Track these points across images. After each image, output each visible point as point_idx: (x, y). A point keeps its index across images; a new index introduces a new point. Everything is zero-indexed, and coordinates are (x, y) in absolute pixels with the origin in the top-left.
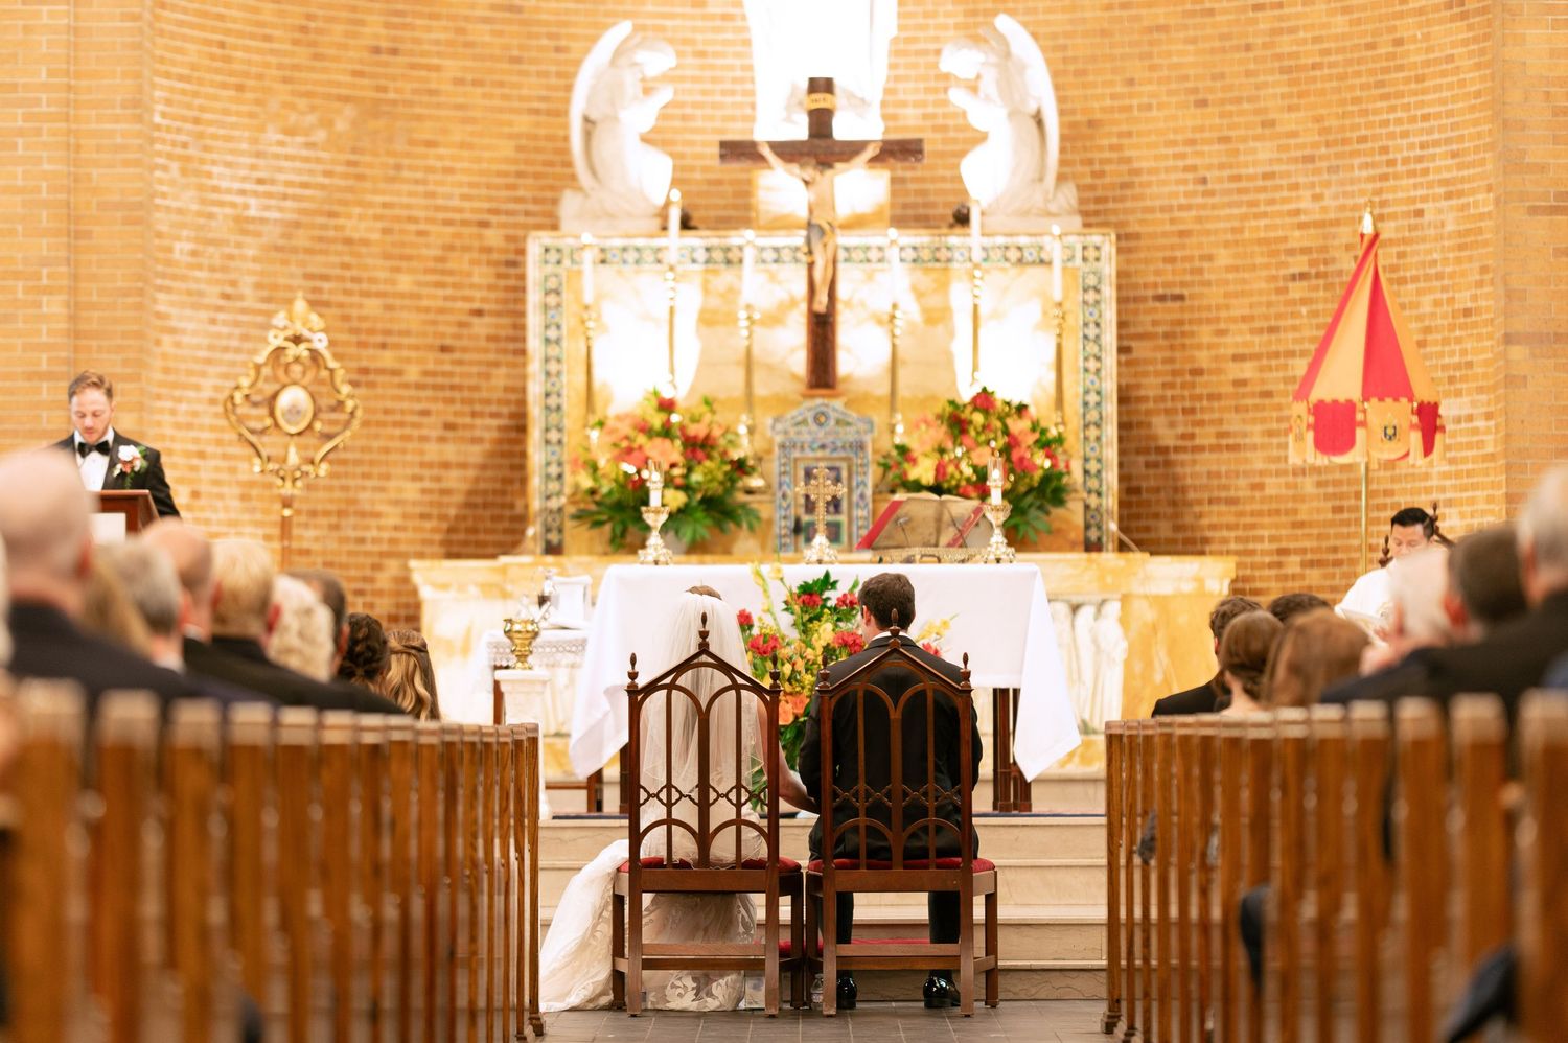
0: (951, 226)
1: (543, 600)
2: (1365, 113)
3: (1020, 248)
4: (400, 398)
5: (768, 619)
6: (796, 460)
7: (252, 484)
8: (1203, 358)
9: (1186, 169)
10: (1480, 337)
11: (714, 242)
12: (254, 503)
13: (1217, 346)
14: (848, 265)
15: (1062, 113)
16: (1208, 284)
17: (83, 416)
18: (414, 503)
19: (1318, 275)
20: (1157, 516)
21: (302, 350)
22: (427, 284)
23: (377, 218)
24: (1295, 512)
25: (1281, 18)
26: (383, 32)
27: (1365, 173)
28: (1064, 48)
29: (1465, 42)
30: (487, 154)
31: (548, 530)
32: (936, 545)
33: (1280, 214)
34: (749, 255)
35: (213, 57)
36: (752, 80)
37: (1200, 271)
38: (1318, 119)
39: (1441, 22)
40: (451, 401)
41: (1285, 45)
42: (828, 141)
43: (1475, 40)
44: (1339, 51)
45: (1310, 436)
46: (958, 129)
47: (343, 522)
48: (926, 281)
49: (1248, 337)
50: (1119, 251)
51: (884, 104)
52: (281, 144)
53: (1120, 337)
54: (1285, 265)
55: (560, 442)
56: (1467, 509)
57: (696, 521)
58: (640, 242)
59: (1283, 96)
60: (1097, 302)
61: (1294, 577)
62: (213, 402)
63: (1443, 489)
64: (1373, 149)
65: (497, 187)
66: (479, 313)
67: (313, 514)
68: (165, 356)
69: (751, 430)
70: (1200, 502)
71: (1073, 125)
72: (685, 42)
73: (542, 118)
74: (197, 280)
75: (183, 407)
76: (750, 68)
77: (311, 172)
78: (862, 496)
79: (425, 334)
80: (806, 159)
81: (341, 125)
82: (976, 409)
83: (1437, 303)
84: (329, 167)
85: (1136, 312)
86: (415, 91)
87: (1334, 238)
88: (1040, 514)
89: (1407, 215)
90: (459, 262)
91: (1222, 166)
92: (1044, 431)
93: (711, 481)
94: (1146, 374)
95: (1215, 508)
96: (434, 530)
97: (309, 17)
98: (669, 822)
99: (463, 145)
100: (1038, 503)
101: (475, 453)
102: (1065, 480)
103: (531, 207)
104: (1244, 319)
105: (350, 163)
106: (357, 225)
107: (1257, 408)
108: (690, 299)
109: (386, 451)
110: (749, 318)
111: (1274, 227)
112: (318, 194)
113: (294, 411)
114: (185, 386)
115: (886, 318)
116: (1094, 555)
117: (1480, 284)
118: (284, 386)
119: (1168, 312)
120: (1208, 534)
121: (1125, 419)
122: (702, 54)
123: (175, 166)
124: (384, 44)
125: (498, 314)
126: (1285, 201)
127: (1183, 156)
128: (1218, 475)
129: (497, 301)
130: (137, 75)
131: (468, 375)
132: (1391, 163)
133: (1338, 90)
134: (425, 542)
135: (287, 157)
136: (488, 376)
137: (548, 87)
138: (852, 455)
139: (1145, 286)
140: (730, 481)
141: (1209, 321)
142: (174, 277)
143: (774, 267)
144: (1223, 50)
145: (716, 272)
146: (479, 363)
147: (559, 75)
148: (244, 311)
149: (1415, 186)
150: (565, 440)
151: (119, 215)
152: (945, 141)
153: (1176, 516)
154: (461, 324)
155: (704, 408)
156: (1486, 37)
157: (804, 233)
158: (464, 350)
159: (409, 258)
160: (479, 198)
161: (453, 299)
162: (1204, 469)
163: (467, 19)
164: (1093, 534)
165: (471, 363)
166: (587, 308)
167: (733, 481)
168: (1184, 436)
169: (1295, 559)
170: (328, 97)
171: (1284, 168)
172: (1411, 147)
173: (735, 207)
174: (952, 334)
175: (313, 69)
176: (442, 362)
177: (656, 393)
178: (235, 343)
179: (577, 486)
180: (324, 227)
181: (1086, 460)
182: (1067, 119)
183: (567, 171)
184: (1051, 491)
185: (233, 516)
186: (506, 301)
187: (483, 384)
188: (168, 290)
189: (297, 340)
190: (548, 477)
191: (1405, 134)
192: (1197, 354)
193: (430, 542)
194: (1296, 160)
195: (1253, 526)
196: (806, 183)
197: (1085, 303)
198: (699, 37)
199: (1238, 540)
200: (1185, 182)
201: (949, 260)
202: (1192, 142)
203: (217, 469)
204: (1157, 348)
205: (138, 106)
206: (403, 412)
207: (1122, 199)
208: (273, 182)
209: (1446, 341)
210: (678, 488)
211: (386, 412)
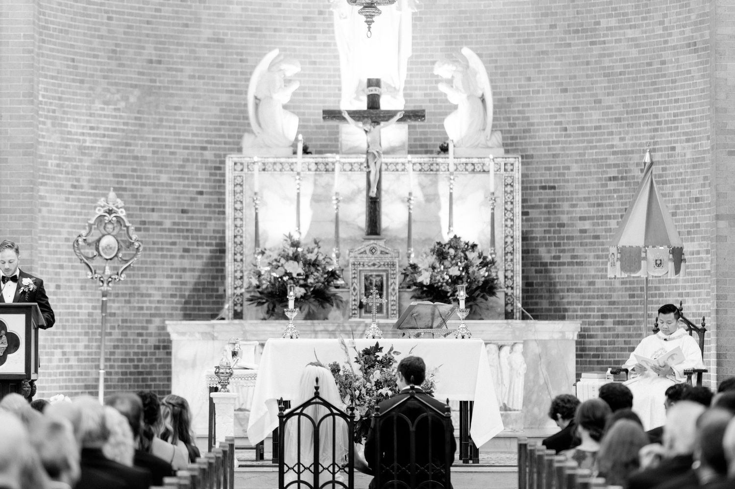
0: (439, 153)
1: (234, 354)
2: (646, 97)
3: (473, 164)
4: (162, 236)
5: (348, 367)
6: (360, 271)
7: (86, 281)
8: (565, 218)
9: (557, 123)
10: (703, 212)
11: (320, 160)
12: (87, 290)
13: (572, 212)
14: (387, 172)
15: (494, 94)
16: (567, 181)
17: (4, 263)
18: (168, 289)
19: (622, 178)
20: (541, 297)
21: (112, 217)
22: (175, 179)
23: (150, 146)
24: (611, 296)
25: (604, 49)
26: (154, 52)
27: (646, 128)
28: (496, 61)
29: (696, 64)
30: (205, 113)
31: (235, 305)
32: (431, 327)
33: (604, 147)
34: (338, 167)
35: (68, 66)
36: (339, 76)
37: (564, 175)
38: (623, 100)
39: (685, 53)
40: (187, 238)
41: (607, 62)
42: (378, 111)
43: (702, 63)
44: (633, 66)
45: (618, 264)
46: (441, 101)
47: (132, 299)
48: (426, 180)
49: (587, 208)
50: (523, 163)
51: (405, 89)
52: (103, 109)
53: (523, 207)
54: (606, 172)
55: (242, 260)
56: (697, 298)
57: (310, 303)
58: (283, 160)
59: (605, 88)
60: (512, 192)
61: (610, 329)
62: (67, 240)
63: (685, 287)
64: (650, 115)
65: (211, 130)
66: (201, 193)
67: (117, 295)
68: (43, 218)
69: (338, 256)
70: (563, 291)
71: (500, 100)
72: (305, 56)
73: (233, 95)
74: (60, 179)
75: (53, 243)
76: (338, 70)
77: (117, 123)
78: (394, 289)
79: (174, 204)
80: (366, 120)
81: (132, 99)
82: (451, 247)
83: (682, 194)
84: (126, 121)
85: (531, 195)
86: (169, 82)
87: (630, 160)
88: (482, 300)
89: (667, 149)
90: (191, 168)
91: (574, 122)
92: (485, 258)
93: (317, 282)
94: (536, 226)
95: (570, 294)
96: (177, 303)
97: (117, 45)
98: (299, 482)
99: (193, 109)
100: (482, 294)
101: (199, 264)
102: (496, 282)
103: (227, 140)
104: (585, 199)
105: (136, 118)
106: (141, 149)
107: (591, 244)
108: (308, 190)
109: (154, 263)
110: (337, 199)
111: (601, 153)
112: (120, 134)
113: (108, 248)
114: (53, 233)
115: (406, 199)
116: (510, 321)
117: (703, 185)
118: (104, 235)
119: (547, 195)
120: (567, 307)
121: (525, 248)
122: (314, 63)
123: (49, 122)
124: (154, 58)
125: (211, 193)
126: (606, 140)
127: (555, 117)
128: (572, 277)
129: (210, 187)
130: (31, 81)
131: (196, 224)
132: (659, 123)
133: (633, 86)
134: (173, 309)
135: (105, 116)
136: (205, 225)
137: (236, 80)
138: (389, 269)
139: (536, 182)
140: (328, 282)
141: (567, 200)
142: (48, 178)
143: (350, 172)
144: (576, 64)
145: (320, 175)
146: (201, 218)
147: (242, 73)
148: (83, 194)
149: (671, 135)
150: (244, 259)
151: (21, 151)
152: (435, 107)
153: (551, 297)
154: (192, 199)
155: (314, 245)
156: (707, 62)
157: (365, 156)
158: (194, 212)
159: (166, 166)
160: (201, 135)
161: (188, 186)
162: (565, 274)
163: (196, 45)
164: (509, 308)
165: (197, 218)
166: (256, 194)
167: (329, 282)
168: (555, 257)
169: (610, 320)
170: (126, 85)
171: (605, 124)
172: (669, 115)
173: (330, 140)
174: (439, 208)
175: (118, 72)
176: (183, 218)
177: (290, 237)
178: (78, 210)
179: (250, 284)
180: (124, 151)
181: (506, 271)
182: (496, 97)
183: (246, 121)
184: (488, 287)
185: (77, 297)
186: (215, 187)
187: (203, 228)
188: (45, 184)
189: (110, 212)
190: (235, 278)
191: (666, 109)
192: (561, 216)
193: (176, 309)
194: (611, 120)
195: (589, 303)
196: (366, 132)
197: (505, 192)
198: (312, 54)
199: (582, 310)
200: (556, 130)
201: (437, 170)
202: (560, 110)
203: (69, 273)
204: (541, 213)
205: (31, 95)
206: (162, 244)
207: (525, 138)
208: (98, 128)
209: (686, 213)
210: (301, 286)
211: (154, 243)
